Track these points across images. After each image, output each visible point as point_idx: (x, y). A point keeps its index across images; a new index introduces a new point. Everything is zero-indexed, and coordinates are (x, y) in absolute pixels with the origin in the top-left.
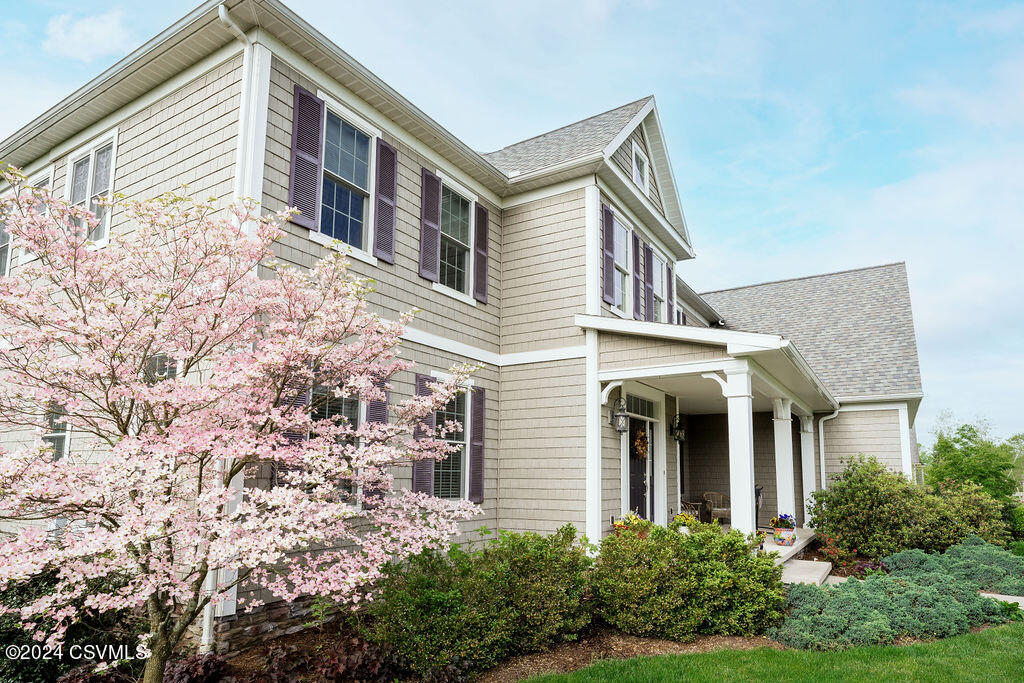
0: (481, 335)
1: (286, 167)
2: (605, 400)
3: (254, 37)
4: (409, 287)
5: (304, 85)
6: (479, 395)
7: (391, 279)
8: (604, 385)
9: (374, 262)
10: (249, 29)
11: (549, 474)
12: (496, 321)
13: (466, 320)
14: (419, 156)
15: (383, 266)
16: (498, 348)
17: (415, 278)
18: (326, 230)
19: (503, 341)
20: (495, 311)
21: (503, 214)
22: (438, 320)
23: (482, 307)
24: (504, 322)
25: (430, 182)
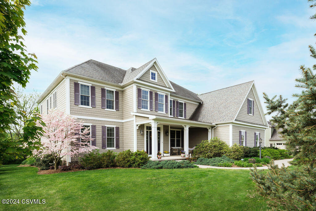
0: (118, 117)
1: (74, 96)
2: (138, 128)
3: (67, 77)
4: (99, 111)
5: (76, 82)
6: (118, 129)
7: (95, 110)
8: (137, 125)
9: (91, 108)
10: (66, 76)
11: (129, 143)
12: (122, 113)
13: (114, 114)
14: (100, 86)
15: (93, 108)
16: (123, 119)
17: (101, 109)
18: (82, 104)
19: (124, 117)
20: (121, 112)
21: (123, 91)
22: (107, 116)
23: (118, 111)
24: (124, 113)
25: (103, 90)
